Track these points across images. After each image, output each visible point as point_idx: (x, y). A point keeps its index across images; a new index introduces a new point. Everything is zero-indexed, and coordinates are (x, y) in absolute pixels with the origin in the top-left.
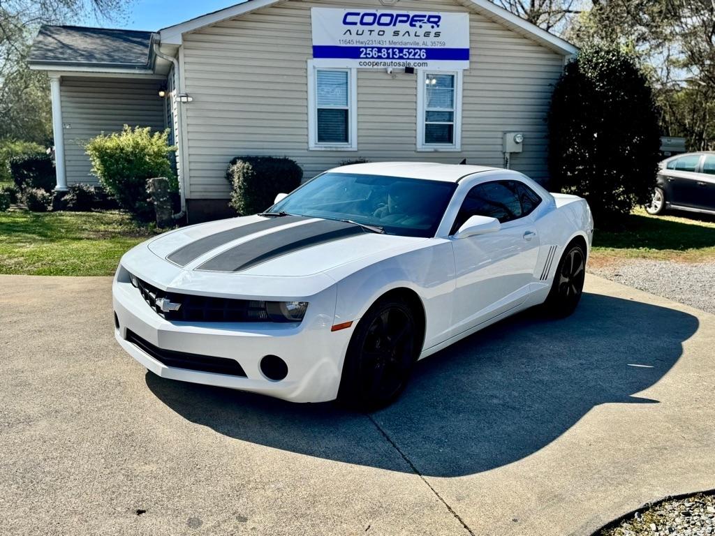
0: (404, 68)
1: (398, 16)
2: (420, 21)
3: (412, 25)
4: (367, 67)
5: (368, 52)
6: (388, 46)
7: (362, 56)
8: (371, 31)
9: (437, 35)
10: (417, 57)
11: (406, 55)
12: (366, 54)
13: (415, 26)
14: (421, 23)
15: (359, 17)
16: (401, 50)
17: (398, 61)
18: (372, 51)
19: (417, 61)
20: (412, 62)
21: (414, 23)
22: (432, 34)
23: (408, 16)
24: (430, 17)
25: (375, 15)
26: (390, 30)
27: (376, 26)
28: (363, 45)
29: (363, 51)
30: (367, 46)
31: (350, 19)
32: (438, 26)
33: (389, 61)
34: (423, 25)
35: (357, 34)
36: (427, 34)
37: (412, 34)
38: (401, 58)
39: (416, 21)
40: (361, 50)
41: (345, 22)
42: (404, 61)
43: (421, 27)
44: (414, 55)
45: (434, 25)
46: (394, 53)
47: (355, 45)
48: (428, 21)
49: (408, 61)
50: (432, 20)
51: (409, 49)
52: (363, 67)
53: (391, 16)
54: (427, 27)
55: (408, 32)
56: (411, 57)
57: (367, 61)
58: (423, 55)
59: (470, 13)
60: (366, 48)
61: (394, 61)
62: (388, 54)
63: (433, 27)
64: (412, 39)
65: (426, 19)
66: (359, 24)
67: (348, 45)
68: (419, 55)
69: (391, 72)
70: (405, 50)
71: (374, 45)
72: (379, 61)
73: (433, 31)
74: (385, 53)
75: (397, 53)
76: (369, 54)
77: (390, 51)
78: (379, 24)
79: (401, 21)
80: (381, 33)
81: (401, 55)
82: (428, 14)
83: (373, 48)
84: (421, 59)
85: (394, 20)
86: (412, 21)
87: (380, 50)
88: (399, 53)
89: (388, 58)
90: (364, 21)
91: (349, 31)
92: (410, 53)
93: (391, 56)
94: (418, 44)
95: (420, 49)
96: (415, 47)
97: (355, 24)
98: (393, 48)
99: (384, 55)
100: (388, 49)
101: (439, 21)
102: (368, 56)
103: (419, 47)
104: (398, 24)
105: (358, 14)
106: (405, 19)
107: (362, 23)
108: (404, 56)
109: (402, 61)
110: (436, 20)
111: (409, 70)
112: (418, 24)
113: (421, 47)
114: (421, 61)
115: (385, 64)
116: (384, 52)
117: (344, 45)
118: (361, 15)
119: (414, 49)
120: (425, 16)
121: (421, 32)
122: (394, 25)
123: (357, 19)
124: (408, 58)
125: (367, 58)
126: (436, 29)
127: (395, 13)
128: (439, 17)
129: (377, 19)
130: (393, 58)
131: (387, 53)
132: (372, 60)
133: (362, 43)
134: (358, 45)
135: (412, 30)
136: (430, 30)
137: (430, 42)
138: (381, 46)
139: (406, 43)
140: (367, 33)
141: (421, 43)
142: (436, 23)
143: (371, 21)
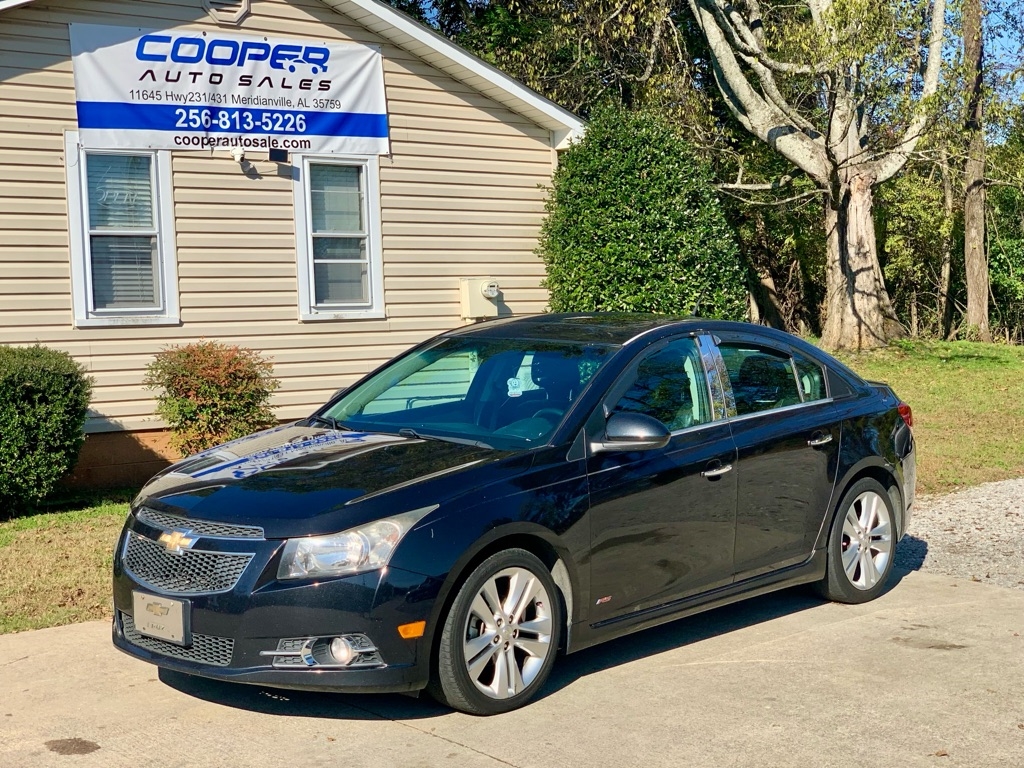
0: (267, 149)
1: (247, 45)
2: (290, 57)
3: (275, 65)
4: (191, 146)
5: (191, 117)
6: (230, 105)
7: (179, 124)
8: (195, 74)
9: (325, 85)
10: (288, 128)
11: (266, 124)
12: (187, 120)
13: (280, 66)
14: (291, 63)
15: (170, 46)
16: (257, 114)
17: (252, 136)
18: (199, 115)
19: (291, 138)
20: (281, 139)
21: (278, 61)
22: (315, 85)
23: (266, 47)
24: (309, 50)
25: (199, 42)
26: (232, 73)
27: (203, 66)
28: (181, 103)
29: (181, 114)
30: (188, 103)
31: (150, 48)
32: (325, 69)
33: (235, 136)
34: (296, 65)
35: (167, 80)
36: (305, 84)
37: (277, 83)
38: (256, 130)
39: (283, 57)
40: (178, 112)
41: (141, 56)
42: (265, 136)
43: (292, 69)
44: (284, 124)
45: (318, 67)
46: (243, 120)
47: (164, 102)
48: (306, 57)
49: (273, 136)
50: (312, 56)
51: (273, 112)
52: (183, 145)
53: (234, 45)
54: (304, 70)
55: (268, 78)
56: (276, 128)
57: (190, 134)
58: (301, 126)
60: (187, 109)
61: (245, 136)
62: (233, 122)
63: (315, 71)
64: (278, 92)
65: (301, 55)
66: (169, 58)
67: (150, 101)
68: (294, 126)
70: (265, 115)
71: (202, 103)
72: (215, 135)
73: (316, 80)
74: (226, 119)
75: (250, 120)
76: (194, 121)
77: (236, 115)
78: (211, 61)
79: (252, 57)
80: (217, 79)
81: (258, 123)
83: (201, 108)
84: (296, 133)
85: (239, 54)
86: (276, 57)
87: (214, 112)
88: (253, 120)
89: (232, 129)
90: (181, 53)
91: (151, 72)
92: (275, 122)
93: (238, 127)
94: (288, 102)
95: (295, 114)
96: (286, 108)
97: (162, 58)
98: (242, 111)
99: (224, 123)
100: (231, 111)
101: (325, 60)
102: (191, 124)
103: (291, 109)
104: (247, 61)
105: (167, 39)
106: (262, 52)
107: (176, 58)
108: (264, 127)
109: (259, 136)
110: (321, 56)
111: (277, 155)
112: (287, 63)
113: (296, 109)
114: (298, 138)
115: (227, 142)
116: (223, 119)
117: (142, 102)
118: (173, 41)
119: (283, 113)
120: (298, 49)
121: (293, 80)
122: (241, 64)
123: (165, 49)
124: (272, 131)
125: (189, 129)
126: (322, 76)
128: (326, 52)
129: (205, 51)
130: (243, 130)
131: (230, 119)
132: (200, 134)
133: (178, 98)
134: (170, 102)
135: (277, 75)
136: (310, 75)
137: (313, 101)
138: (215, 105)
139: (266, 102)
140: (187, 79)
141: (295, 102)
142: (320, 62)
143: (194, 54)
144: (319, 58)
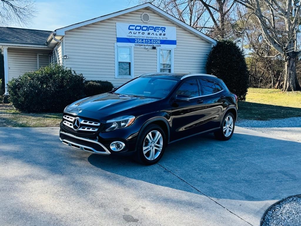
0: (152, 47)
1: (149, 27)
2: (158, 29)
4: (138, 46)
6: (146, 38)
7: (136, 42)
8: (139, 32)
9: (164, 35)
12: (137, 41)
13: (156, 31)
14: (158, 30)
15: (135, 27)
16: (151, 40)
20: (155, 45)
22: (162, 35)
23: (153, 27)
24: (162, 28)
26: (146, 32)
27: (141, 31)
28: (136, 38)
30: (138, 38)
31: (131, 28)
32: (165, 31)
33: (146, 44)
34: (159, 31)
35: (134, 34)
36: (160, 34)
37: (155, 34)
38: (151, 43)
40: (135, 40)
41: (129, 29)
42: (152, 44)
43: (158, 31)
44: (156, 42)
46: (148, 41)
47: (133, 38)
48: (161, 29)
49: (154, 44)
50: (162, 29)
51: (154, 40)
52: (136, 46)
53: (147, 27)
55: (153, 33)
56: (154, 43)
57: (138, 44)
59: (176, 27)
60: (137, 39)
63: (162, 32)
64: (155, 36)
65: (160, 29)
67: (131, 38)
68: (158, 42)
69: (147, 49)
71: (140, 38)
72: (142, 44)
73: (163, 33)
76: (139, 41)
77: (147, 40)
78: (142, 30)
79: (150, 29)
80: (143, 33)
81: (151, 42)
82: (161, 26)
84: (158, 44)
85: (148, 28)
86: (155, 29)
87: (142, 40)
88: (150, 41)
89: (146, 43)
90: (137, 29)
91: (131, 32)
92: (154, 42)
94: (157, 38)
95: (158, 40)
96: (156, 39)
97: (133, 29)
98: (148, 39)
99: (144, 42)
100: (146, 39)
101: (165, 30)
104: (149, 30)
105: (134, 26)
106: (152, 28)
107: (136, 29)
109: (151, 44)
110: (164, 29)
111: (154, 48)
112: (157, 30)
114: (158, 45)
115: (145, 45)
117: (128, 38)
118: (135, 26)
119: (156, 40)
120: (160, 28)
121: (158, 34)
122: (148, 30)
123: (134, 28)
124: (153, 43)
125: (138, 43)
126: (164, 33)
127: (148, 26)
128: (165, 28)
129: (141, 28)
130: (148, 43)
132: (140, 44)
133: (136, 37)
134: (134, 38)
135: (155, 33)
136: (161, 33)
137: (162, 38)
138: (143, 38)
139: (153, 38)
140: (137, 33)
141: (158, 38)
142: (164, 30)
143: (139, 29)
144: (163, 29)
